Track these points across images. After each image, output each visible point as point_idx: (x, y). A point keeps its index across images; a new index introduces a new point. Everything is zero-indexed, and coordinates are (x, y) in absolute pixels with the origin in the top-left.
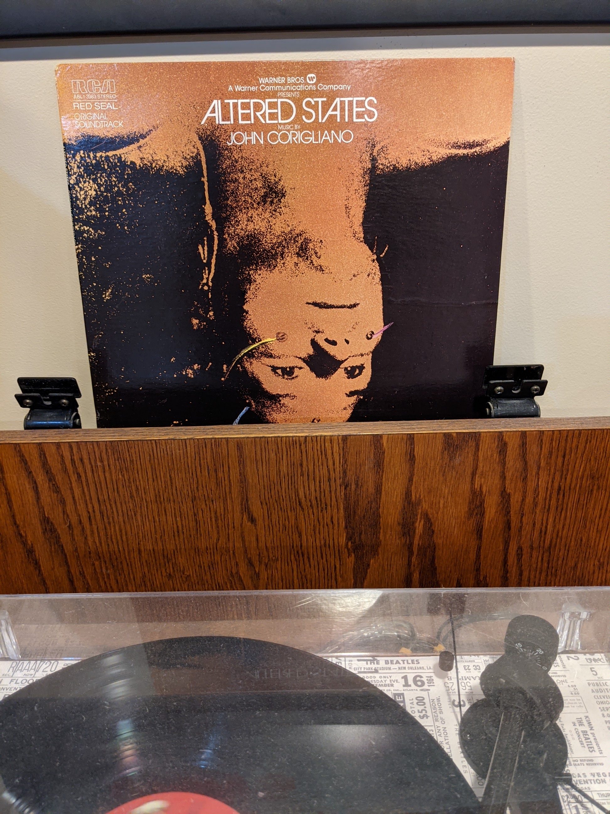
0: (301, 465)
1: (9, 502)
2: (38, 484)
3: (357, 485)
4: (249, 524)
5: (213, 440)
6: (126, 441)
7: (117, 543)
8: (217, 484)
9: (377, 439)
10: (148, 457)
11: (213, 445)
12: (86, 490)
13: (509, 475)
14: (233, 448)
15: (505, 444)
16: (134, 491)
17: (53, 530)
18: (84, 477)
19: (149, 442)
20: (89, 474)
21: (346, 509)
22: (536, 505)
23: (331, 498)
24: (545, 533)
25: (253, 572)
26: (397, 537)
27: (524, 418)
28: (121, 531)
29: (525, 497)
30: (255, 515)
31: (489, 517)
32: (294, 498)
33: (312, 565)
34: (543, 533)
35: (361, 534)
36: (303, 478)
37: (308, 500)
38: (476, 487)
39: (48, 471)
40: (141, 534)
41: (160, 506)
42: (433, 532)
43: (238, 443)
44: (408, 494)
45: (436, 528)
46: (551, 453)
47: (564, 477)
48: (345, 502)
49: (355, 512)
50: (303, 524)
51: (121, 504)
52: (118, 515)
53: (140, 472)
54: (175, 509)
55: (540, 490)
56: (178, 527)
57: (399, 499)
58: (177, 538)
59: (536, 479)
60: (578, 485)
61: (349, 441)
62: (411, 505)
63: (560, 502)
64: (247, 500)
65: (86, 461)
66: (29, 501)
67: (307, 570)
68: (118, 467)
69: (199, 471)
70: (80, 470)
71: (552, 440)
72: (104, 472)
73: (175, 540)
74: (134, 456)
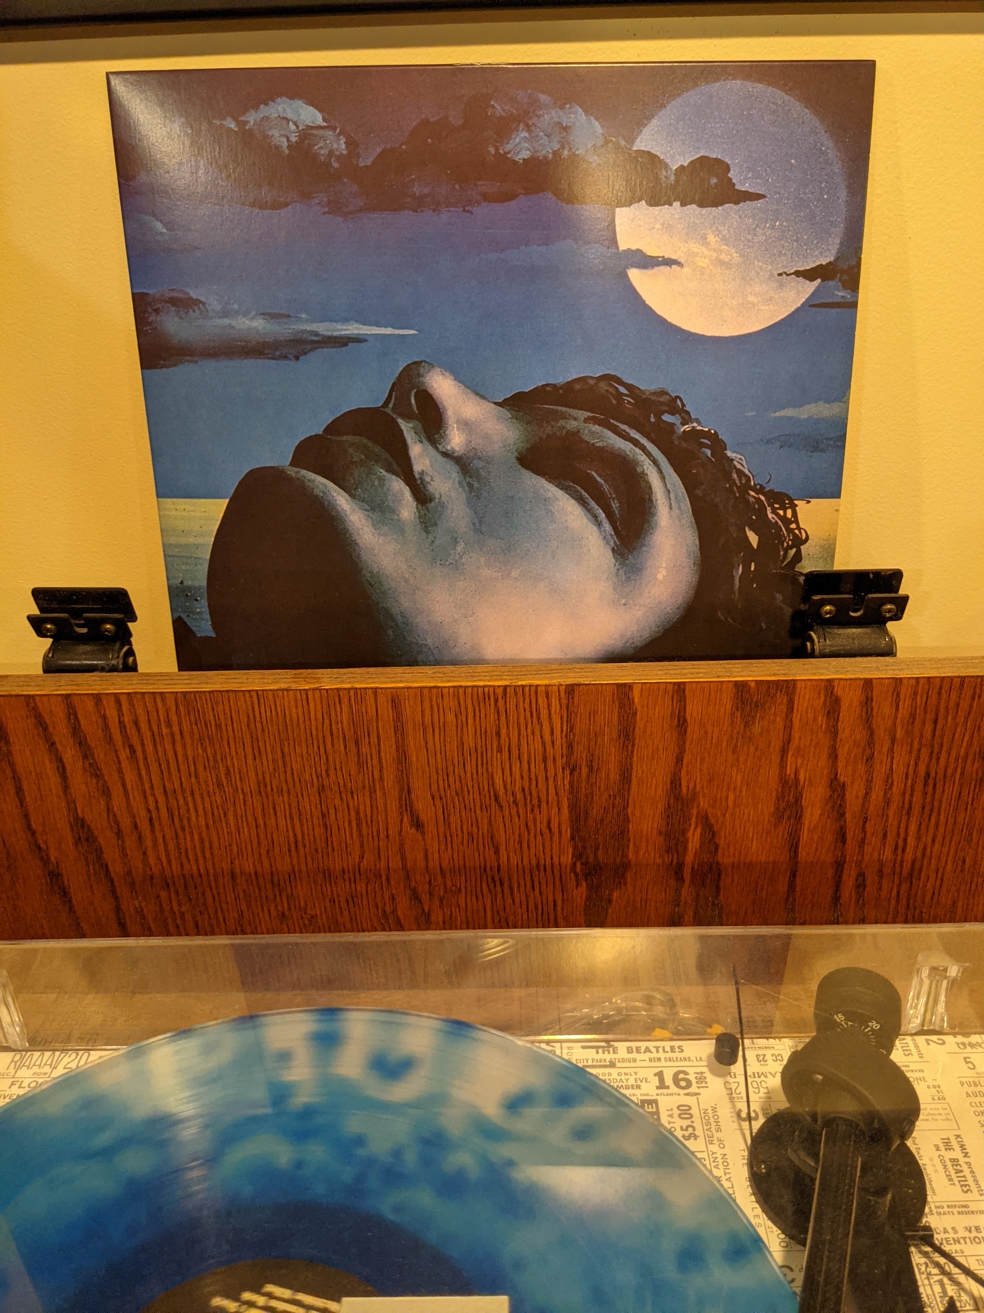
0: (498, 734)
1: (19, 790)
2: (65, 760)
3: (591, 768)
4: (413, 830)
5: (352, 692)
6: (210, 692)
7: (197, 860)
8: (360, 765)
9: (624, 690)
10: (246, 720)
11: (353, 699)
12: (143, 772)
13: (842, 752)
14: (385, 704)
15: (837, 701)
16: (223, 775)
17: (91, 839)
18: (140, 753)
19: (247, 694)
20: (150, 748)
21: (573, 807)
22: (888, 802)
23: (547, 790)
24: (904, 850)
25: (420, 912)
26: (657, 855)
27: (869, 658)
28: (202, 842)
29: (870, 789)
30: (423, 817)
31: (810, 822)
32: (486, 788)
33: (517, 901)
34: (900, 848)
35: (597, 849)
36: (501, 755)
37: (510, 792)
38: (788, 772)
39: (81, 742)
40: (235, 848)
41: (265, 799)
42: (717, 847)
43: (392, 696)
44: (675, 782)
45: (722, 843)
46: (913, 716)
47: (934, 755)
48: (571, 797)
49: (587, 813)
50: (502, 831)
51: (203, 798)
52: (197, 816)
53: (232, 744)
54: (290, 805)
55: (895, 775)
56: (295, 836)
57: (659, 791)
58: (294, 853)
59: (889, 760)
60: (959, 771)
61: (576, 693)
62: (680, 803)
63: (928, 799)
64: (409, 792)
65: (144, 726)
66: (51, 790)
67: (507, 909)
68: (197, 736)
69: (329, 743)
70: (135, 740)
71: (915, 693)
72: (174, 743)
73: (290, 856)
74: (222, 717)
